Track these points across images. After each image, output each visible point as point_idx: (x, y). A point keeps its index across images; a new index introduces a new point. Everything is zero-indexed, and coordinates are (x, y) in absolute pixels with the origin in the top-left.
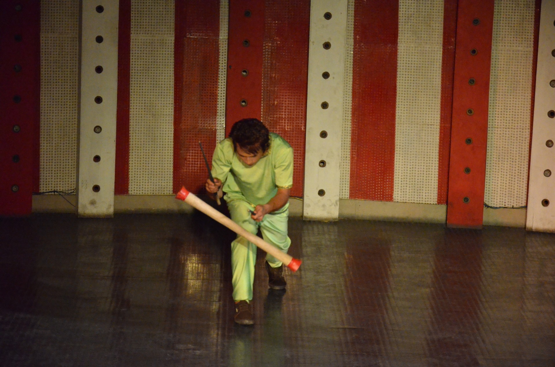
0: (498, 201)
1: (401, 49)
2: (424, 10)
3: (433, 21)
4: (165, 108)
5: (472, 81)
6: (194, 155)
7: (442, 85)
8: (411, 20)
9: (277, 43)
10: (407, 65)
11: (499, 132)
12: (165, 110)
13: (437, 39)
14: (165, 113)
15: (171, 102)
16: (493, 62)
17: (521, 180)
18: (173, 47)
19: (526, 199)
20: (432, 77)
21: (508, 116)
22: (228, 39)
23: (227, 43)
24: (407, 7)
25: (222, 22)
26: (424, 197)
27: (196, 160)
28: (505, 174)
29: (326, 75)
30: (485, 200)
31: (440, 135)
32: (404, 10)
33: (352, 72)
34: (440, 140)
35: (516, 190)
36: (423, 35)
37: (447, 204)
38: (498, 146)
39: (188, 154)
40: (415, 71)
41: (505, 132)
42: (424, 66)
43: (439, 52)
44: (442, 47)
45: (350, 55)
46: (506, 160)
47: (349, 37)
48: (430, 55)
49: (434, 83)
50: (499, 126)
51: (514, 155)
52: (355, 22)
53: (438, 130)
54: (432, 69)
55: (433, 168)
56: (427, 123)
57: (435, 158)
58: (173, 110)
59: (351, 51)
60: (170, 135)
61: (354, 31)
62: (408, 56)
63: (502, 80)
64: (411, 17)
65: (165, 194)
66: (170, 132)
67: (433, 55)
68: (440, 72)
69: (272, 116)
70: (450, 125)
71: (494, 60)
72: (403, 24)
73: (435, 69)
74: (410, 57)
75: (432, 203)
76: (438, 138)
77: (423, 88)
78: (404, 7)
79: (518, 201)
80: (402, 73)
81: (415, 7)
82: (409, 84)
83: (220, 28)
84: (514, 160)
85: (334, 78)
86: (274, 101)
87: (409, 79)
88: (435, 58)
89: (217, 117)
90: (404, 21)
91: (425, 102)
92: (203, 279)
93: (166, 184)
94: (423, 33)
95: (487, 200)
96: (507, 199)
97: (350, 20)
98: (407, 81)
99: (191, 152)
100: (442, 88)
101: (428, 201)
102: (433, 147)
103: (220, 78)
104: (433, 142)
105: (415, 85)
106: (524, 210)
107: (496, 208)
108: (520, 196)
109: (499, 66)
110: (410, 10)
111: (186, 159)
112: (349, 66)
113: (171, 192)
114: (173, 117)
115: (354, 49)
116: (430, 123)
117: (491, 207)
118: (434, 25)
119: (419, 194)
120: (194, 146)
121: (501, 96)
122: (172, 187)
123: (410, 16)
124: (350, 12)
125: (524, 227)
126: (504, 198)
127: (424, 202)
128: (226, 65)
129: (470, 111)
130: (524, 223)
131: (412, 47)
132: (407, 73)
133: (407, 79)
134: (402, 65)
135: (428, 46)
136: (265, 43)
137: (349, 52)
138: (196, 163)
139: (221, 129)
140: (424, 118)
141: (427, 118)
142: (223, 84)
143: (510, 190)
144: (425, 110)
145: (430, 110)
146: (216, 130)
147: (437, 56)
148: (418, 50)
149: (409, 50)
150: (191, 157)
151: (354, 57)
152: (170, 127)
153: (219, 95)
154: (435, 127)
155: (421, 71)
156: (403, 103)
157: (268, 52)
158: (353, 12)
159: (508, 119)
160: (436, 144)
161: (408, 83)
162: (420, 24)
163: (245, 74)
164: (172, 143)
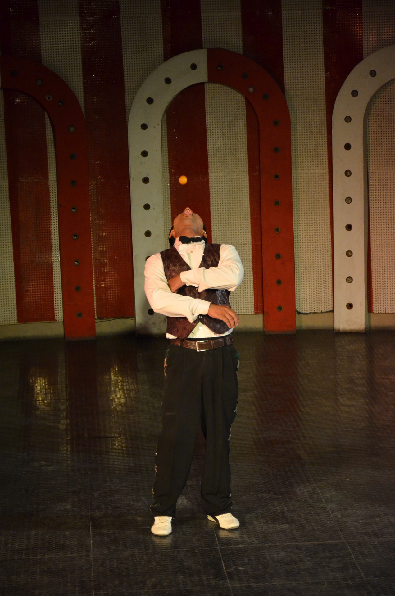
0: (308, 307)
1: (212, 179)
2: (229, 143)
3: (238, 152)
4: (5, 246)
5: (277, 203)
6: (34, 286)
7: (251, 208)
8: (219, 152)
9: (101, 181)
10: (219, 192)
11: (304, 246)
12: (5, 249)
13: (243, 167)
14: (5, 251)
15: (9, 241)
16: (294, 184)
17: (327, 287)
18: (8, 192)
19: (332, 304)
20: (241, 202)
21: (311, 231)
22: (57, 181)
23: (56, 184)
24: (214, 141)
25: (50, 165)
26: (243, 309)
27: (36, 291)
28: (313, 283)
29: (147, 207)
30: (296, 307)
31: (253, 252)
32: (212, 143)
33: (170, 202)
34: (253, 257)
35: (323, 297)
36: (230, 165)
37: (263, 314)
38: (304, 259)
39: (29, 286)
40: (226, 197)
41: (309, 246)
42: (233, 192)
43: (246, 179)
44: (248, 174)
45: (167, 187)
46: (312, 271)
47: (165, 171)
48: (238, 182)
49: (244, 206)
50: (304, 241)
51: (319, 266)
52: (169, 158)
53: (250, 248)
54: (241, 194)
55: (249, 282)
56: (240, 243)
57: (250, 274)
58: (12, 248)
59: (167, 183)
60: (11, 270)
61: (169, 165)
62: (218, 185)
63: (303, 200)
64: (219, 149)
65: (11, 324)
66: (11, 268)
67: (240, 182)
68: (248, 196)
69: (102, 246)
70: (260, 243)
71: (295, 183)
72: (212, 156)
73: (243, 194)
74: (221, 185)
75: (250, 313)
76: (251, 255)
77: (234, 212)
78: (212, 141)
79: (325, 306)
80: (214, 200)
81: (222, 141)
82: (222, 209)
83: (49, 172)
84: (319, 270)
85: (154, 209)
86: (102, 233)
87: (222, 205)
88: (243, 184)
89: (52, 251)
90: (212, 153)
91: (237, 224)
92: (50, 400)
93: (11, 314)
94: (230, 163)
95: (298, 307)
96: (315, 305)
97: (165, 156)
98: (219, 207)
99: (31, 284)
100: (251, 211)
101: (246, 312)
102: (247, 264)
103: (52, 216)
104: (247, 259)
105: (227, 209)
106: (332, 314)
107: (307, 314)
108: (327, 301)
109: (300, 188)
110: (217, 143)
111: (27, 291)
112: (167, 197)
113: (16, 321)
114: (12, 254)
115: (170, 181)
116: (243, 243)
117: (302, 313)
118: (239, 155)
119: (238, 306)
120: (34, 279)
121: (303, 214)
122: (16, 317)
123: (217, 148)
124: (164, 149)
125: (332, 328)
126: (313, 304)
127: (243, 313)
128: (57, 203)
129: (277, 230)
130: (332, 325)
131: (222, 176)
132: (219, 200)
133: (219, 205)
134: (214, 193)
135: (235, 175)
136: (90, 182)
137: (166, 185)
138: (37, 293)
139: (56, 262)
140: (237, 238)
141: (240, 239)
142: (55, 221)
143: (318, 297)
144: (237, 231)
145: (242, 231)
146: (52, 262)
147: (244, 183)
148: (227, 179)
149: (219, 179)
150: (31, 289)
151: (171, 188)
152: (10, 263)
153: (53, 231)
154: (248, 245)
155: (231, 197)
156: (217, 227)
157: (93, 189)
158: (167, 149)
159: (311, 234)
160: (249, 261)
161: (220, 208)
162: (227, 155)
163: (74, 210)
164: (14, 277)
